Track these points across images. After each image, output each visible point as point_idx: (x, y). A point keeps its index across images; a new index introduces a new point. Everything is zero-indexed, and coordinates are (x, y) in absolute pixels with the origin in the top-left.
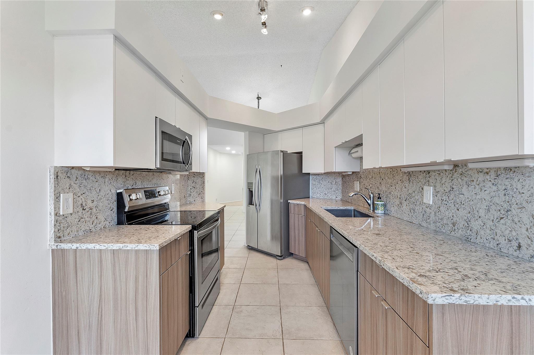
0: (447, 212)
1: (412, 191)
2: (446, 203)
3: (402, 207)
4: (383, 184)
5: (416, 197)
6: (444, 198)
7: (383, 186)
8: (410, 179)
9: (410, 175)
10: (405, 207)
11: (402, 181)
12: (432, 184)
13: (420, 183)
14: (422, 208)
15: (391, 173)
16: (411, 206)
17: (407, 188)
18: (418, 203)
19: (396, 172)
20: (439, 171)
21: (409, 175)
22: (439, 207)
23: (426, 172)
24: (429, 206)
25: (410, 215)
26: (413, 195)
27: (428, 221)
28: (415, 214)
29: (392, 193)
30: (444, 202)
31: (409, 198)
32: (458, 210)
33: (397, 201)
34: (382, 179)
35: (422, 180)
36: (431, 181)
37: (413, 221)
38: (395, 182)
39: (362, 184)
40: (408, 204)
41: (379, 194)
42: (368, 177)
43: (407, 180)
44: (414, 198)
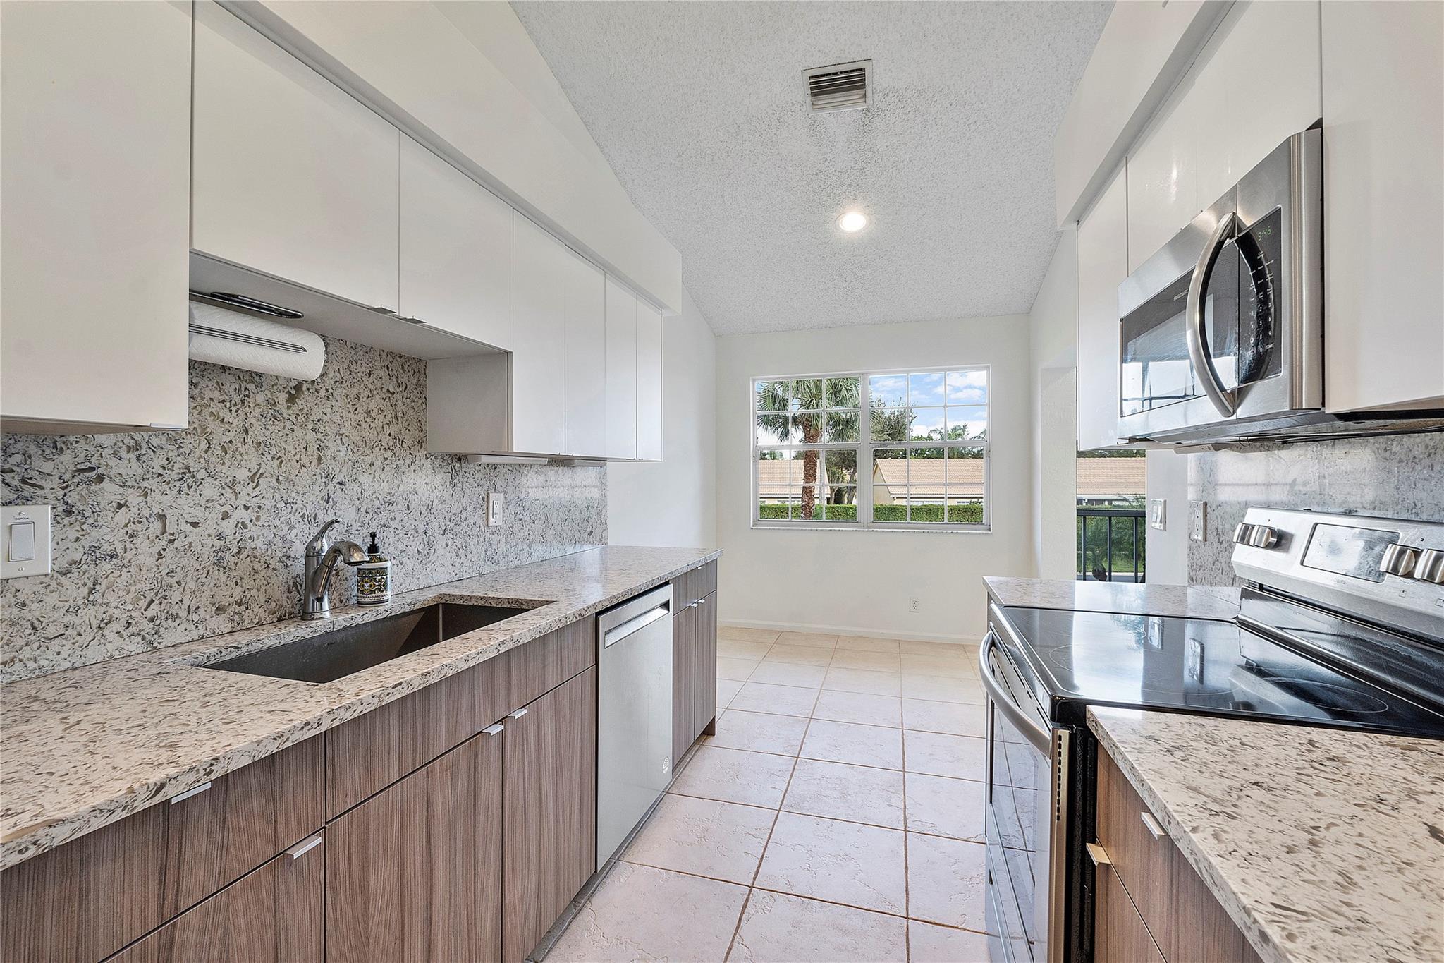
0: (522, 531)
1: (461, 507)
2: (521, 516)
3: (431, 555)
5: (471, 520)
6: (518, 510)
7: (343, 507)
8: (456, 481)
9: (456, 471)
10: (441, 550)
11: (431, 487)
12: (501, 489)
13: (480, 488)
14: (484, 539)
15: (386, 462)
16: (459, 542)
17: (446, 502)
18: (476, 530)
19: (408, 461)
20: (510, 465)
21: (452, 470)
22: (512, 527)
23: (490, 466)
24: (497, 531)
25: (456, 564)
26: (463, 516)
27: (495, 558)
28: (469, 556)
29: (394, 524)
30: (518, 516)
31: (452, 525)
32: (534, 523)
33: (413, 544)
34: (341, 484)
35: (482, 482)
36: (499, 483)
37: (464, 573)
38: (404, 492)
39: (122, 516)
40: (450, 542)
41: (373, 536)
42: (201, 474)
43: (448, 483)
44: (468, 522)
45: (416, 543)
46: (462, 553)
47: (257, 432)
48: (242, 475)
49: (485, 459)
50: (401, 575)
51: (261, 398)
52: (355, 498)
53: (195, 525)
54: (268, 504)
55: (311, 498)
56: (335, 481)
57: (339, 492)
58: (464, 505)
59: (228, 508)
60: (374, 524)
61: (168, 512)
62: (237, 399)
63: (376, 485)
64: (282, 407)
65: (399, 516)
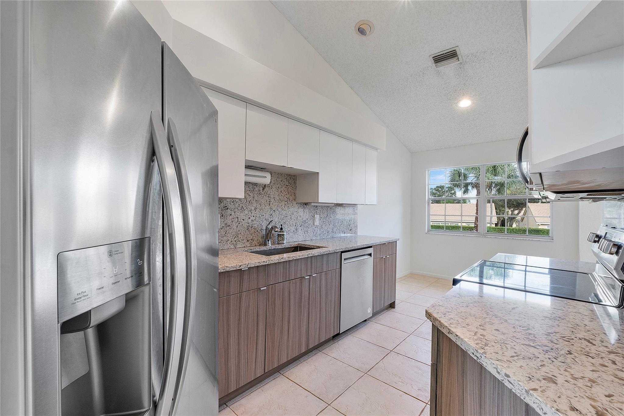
0: (325, 227)
3: (297, 232)
4: (275, 216)
5: (309, 223)
6: (324, 221)
8: (305, 211)
9: (305, 208)
10: (300, 231)
11: (298, 212)
12: (319, 214)
13: (312, 213)
14: (313, 229)
16: (305, 229)
17: (302, 217)
18: (310, 226)
19: (291, 205)
20: (322, 206)
22: (322, 226)
23: (315, 206)
24: (317, 227)
25: (304, 236)
26: (307, 222)
27: (316, 235)
28: (308, 234)
29: (287, 223)
30: (324, 222)
31: (303, 224)
32: (329, 225)
33: (292, 229)
35: (312, 211)
36: (318, 212)
37: (306, 239)
38: (290, 214)
39: (231, 217)
40: (302, 229)
41: (282, 225)
42: (245, 208)
43: (302, 211)
44: (308, 223)
45: (293, 229)
46: (306, 232)
47: (256, 198)
48: (253, 208)
49: (313, 204)
50: (289, 237)
51: (257, 189)
52: (277, 215)
53: (243, 220)
54: (258, 215)
55: (267, 215)
56: (273, 210)
57: (274, 213)
58: (307, 218)
59: (250, 216)
60: (282, 222)
61: (239, 217)
62: (252, 190)
63: (283, 211)
64: (261, 191)
65: (288, 221)
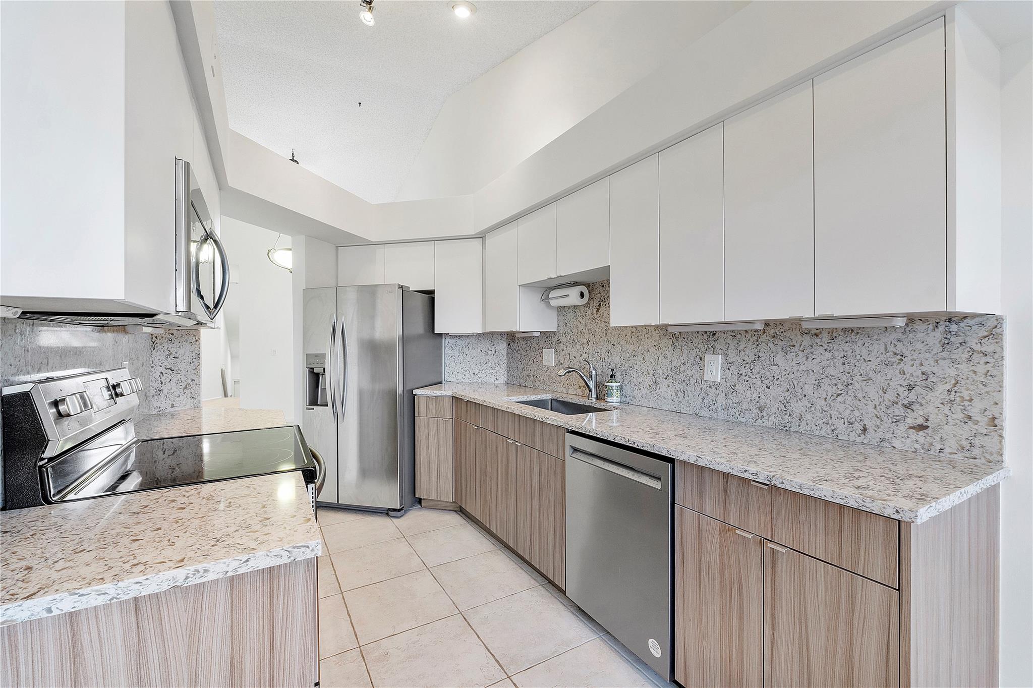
0: (749, 392)
1: (680, 363)
2: (747, 378)
3: (658, 389)
4: (615, 353)
5: (689, 372)
6: (743, 371)
7: (614, 356)
8: (676, 344)
9: (676, 337)
10: (664, 389)
11: (658, 348)
12: (720, 352)
13: (698, 350)
14: (701, 389)
15: (633, 334)
16: (678, 387)
17: (668, 358)
18: (693, 381)
19: (644, 333)
20: (733, 331)
21: (673, 337)
22: (735, 386)
23: (708, 333)
24: (715, 386)
25: (676, 401)
26: (682, 369)
27: (713, 407)
28: (687, 398)
29: (636, 367)
30: (743, 377)
31: (673, 374)
32: (769, 388)
33: (646, 380)
34: (613, 345)
35: (700, 346)
36: (718, 346)
37: (682, 409)
38: (641, 350)
39: (563, 353)
40: (671, 384)
41: (612, 370)
42: (576, 341)
43: (670, 346)
44: (685, 374)
45: (648, 381)
46: (680, 394)
47: (589, 326)
48: (585, 341)
50: (640, 396)
51: (589, 313)
52: (619, 352)
53: (575, 357)
54: (591, 352)
55: (603, 351)
56: (611, 344)
57: (613, 349)
58: (683, 361)
59: (581, 353)
60: (627, 365)
61: (570, 353)
62: (584, 314)
63: (628, 346)
64: (595, 315)
65: (639, 363)
